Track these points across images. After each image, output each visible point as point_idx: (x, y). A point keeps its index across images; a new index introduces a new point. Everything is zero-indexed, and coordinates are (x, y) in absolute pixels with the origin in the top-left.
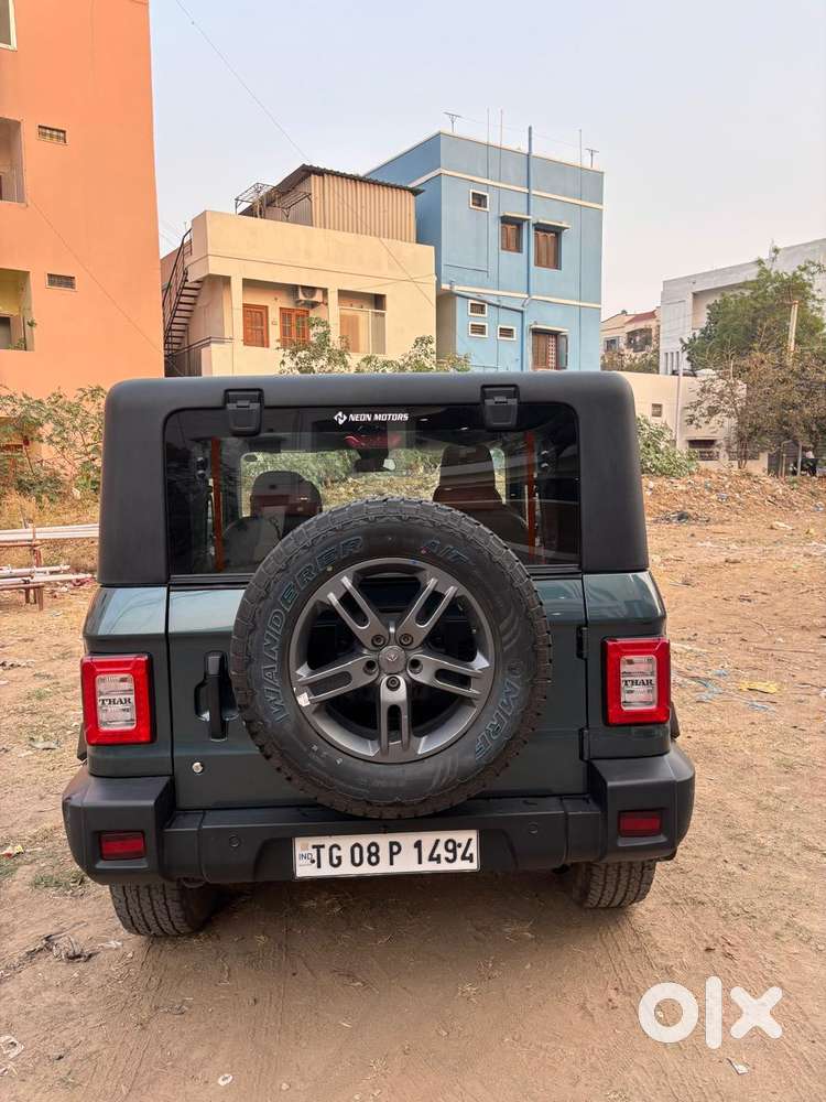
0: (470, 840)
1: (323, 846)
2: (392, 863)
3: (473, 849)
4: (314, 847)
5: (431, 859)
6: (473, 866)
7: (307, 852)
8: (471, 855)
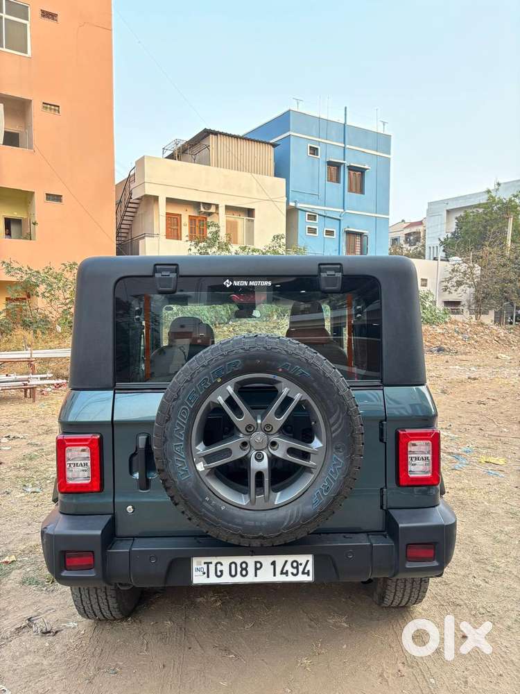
0: (308, 561)
1: (211, 563)
2: (256, 576)
3: (310, 567)
4: (205, 563)
5: (282, 573)
6: (310, 578)
7: (200, 567)
8: (308, 571)
